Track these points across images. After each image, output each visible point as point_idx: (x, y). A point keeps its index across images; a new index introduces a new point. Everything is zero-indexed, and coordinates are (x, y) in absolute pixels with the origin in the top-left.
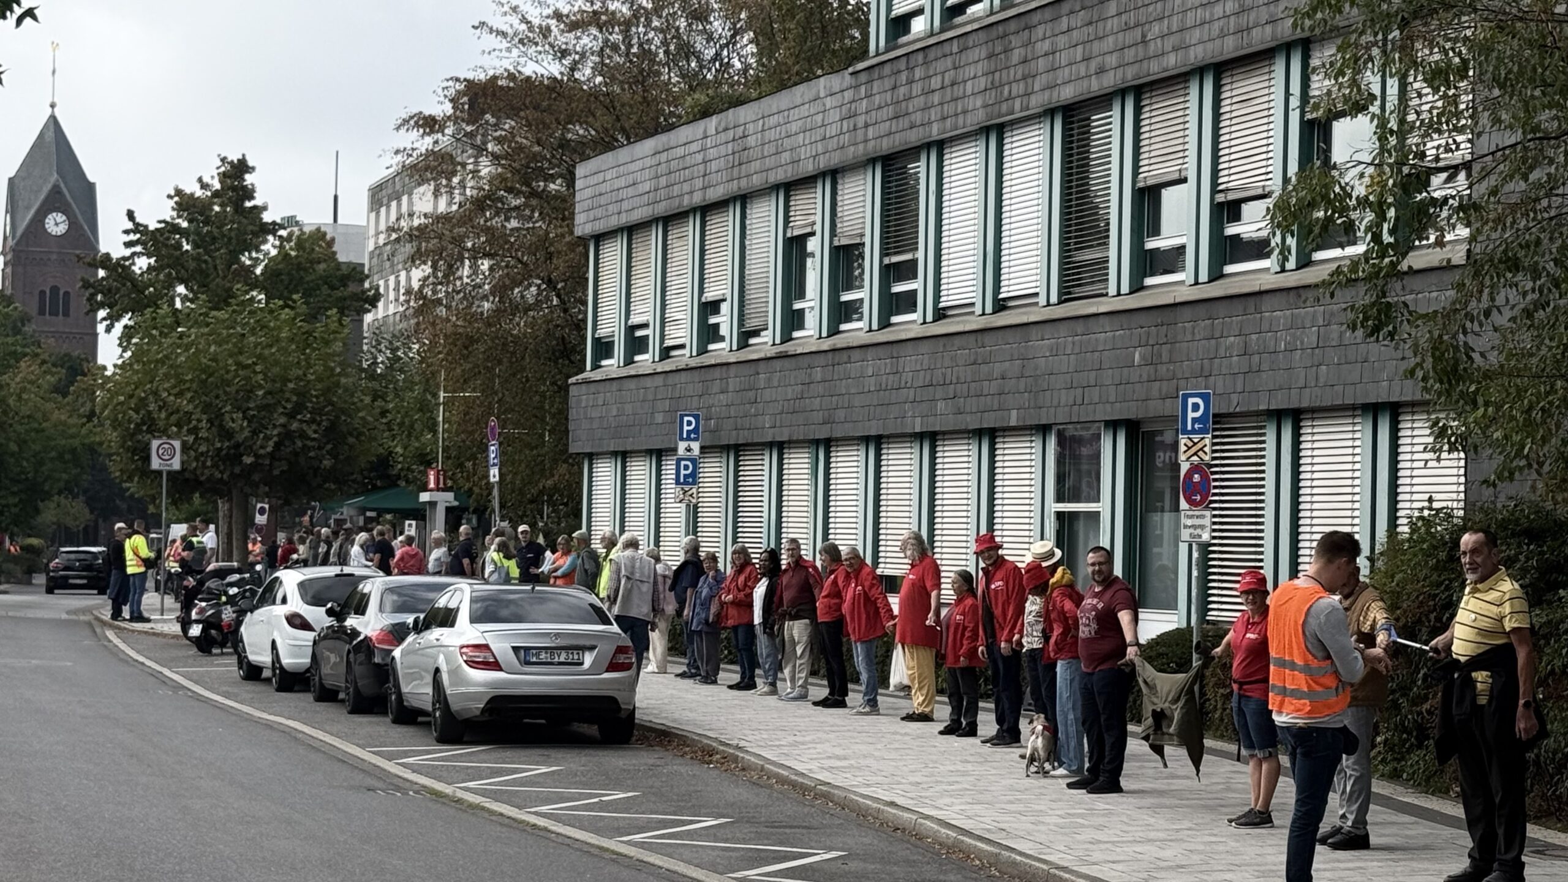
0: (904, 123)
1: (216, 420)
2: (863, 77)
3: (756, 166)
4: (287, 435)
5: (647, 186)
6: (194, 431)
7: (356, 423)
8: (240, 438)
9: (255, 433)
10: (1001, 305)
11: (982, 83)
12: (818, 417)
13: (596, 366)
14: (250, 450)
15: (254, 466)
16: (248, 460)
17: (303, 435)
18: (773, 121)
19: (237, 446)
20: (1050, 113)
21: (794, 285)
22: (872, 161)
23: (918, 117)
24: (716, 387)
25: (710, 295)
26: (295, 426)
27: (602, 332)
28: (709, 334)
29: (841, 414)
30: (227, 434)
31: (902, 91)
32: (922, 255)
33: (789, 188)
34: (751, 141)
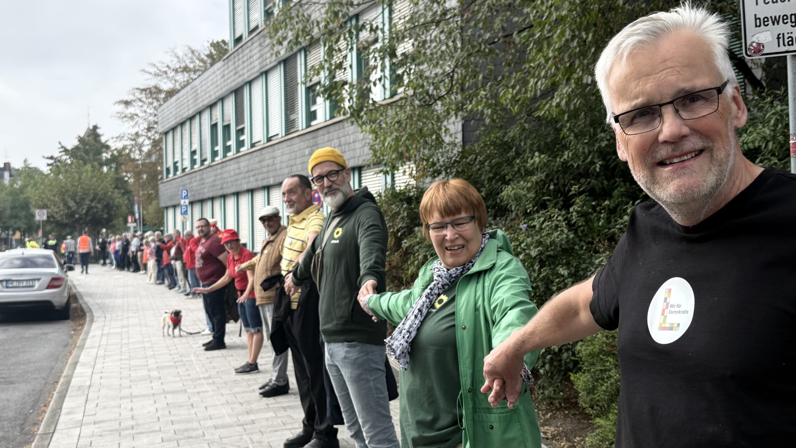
0: (237, 75)
1: (66, 204)
2: (226, 61)
3: (200, 100)
4: (90, 208)
5: (174, 113)
6: (59, 207)
7: (116, 203)
8: (74, 209)
9: (78, 208)
10: (269, 139)
11: (258, 55)
12: (219, 187)
13: (167, 177)
14: (77, 213)
15: (80, 218)
16: (77, 216)
17: (97, 208)
18: (203, 83)
19: (74, 212)
20: (279, 63)
21: (214, 142)
22: (231, 92)
23: (241, 73)
24: (193, 180)
25: (193, 149)
26: (93, 204)
27: (168, 166)
28: (193, 162)
29: (225, 186)
30: (69, 208)
31: (236, 64)
32: (247, 125)
33: (212, 106)
34: (199, 91)
